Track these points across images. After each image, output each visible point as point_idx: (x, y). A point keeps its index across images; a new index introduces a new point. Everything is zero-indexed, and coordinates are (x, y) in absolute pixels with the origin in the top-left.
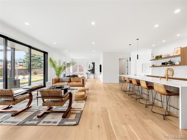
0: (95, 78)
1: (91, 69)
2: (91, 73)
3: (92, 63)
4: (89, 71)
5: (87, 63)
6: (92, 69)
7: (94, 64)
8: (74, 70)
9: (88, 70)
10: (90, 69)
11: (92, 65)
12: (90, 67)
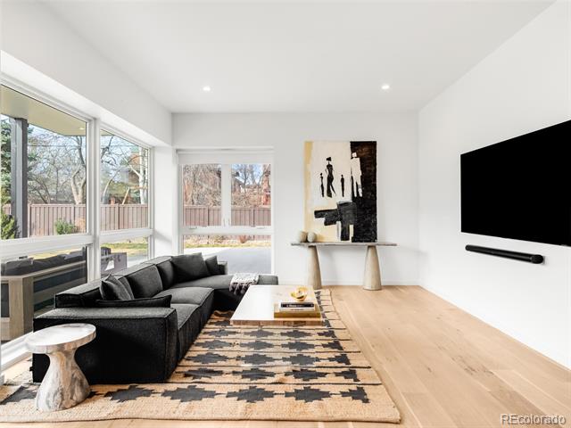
0: (379, 287)
1: (343, 196)
2: (344, 237)
3: (355, 146)
4: (329, 217)
5: (309, 145)
6: (348, 198)
7: (366, 152)
8: (194, 212)
9: (318, 214)
10: (331, 204)
11: (349, 168)
12: (336, 184)
